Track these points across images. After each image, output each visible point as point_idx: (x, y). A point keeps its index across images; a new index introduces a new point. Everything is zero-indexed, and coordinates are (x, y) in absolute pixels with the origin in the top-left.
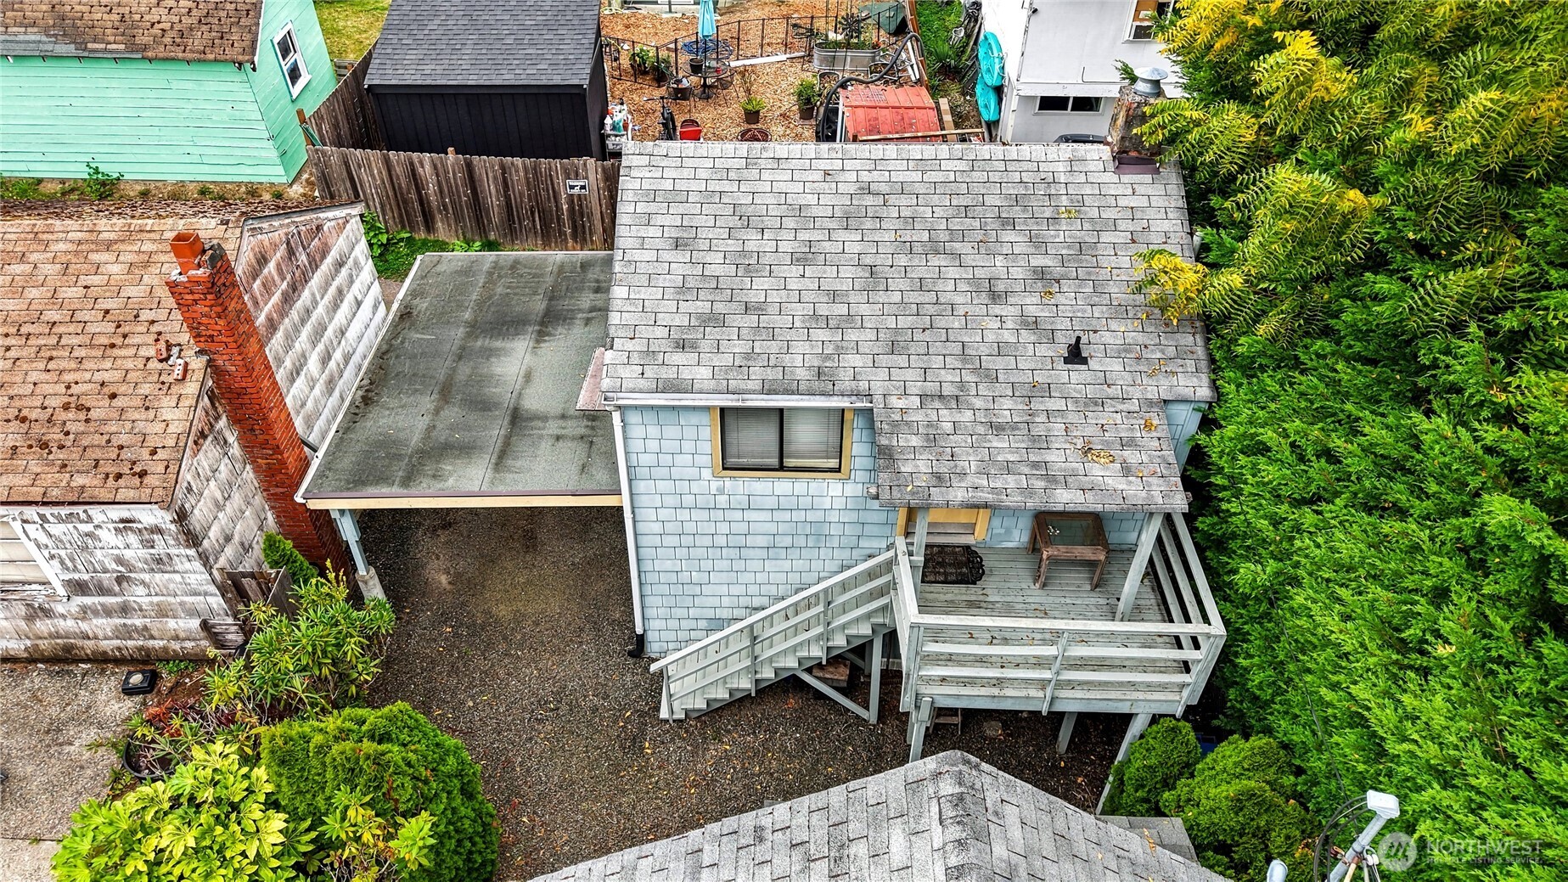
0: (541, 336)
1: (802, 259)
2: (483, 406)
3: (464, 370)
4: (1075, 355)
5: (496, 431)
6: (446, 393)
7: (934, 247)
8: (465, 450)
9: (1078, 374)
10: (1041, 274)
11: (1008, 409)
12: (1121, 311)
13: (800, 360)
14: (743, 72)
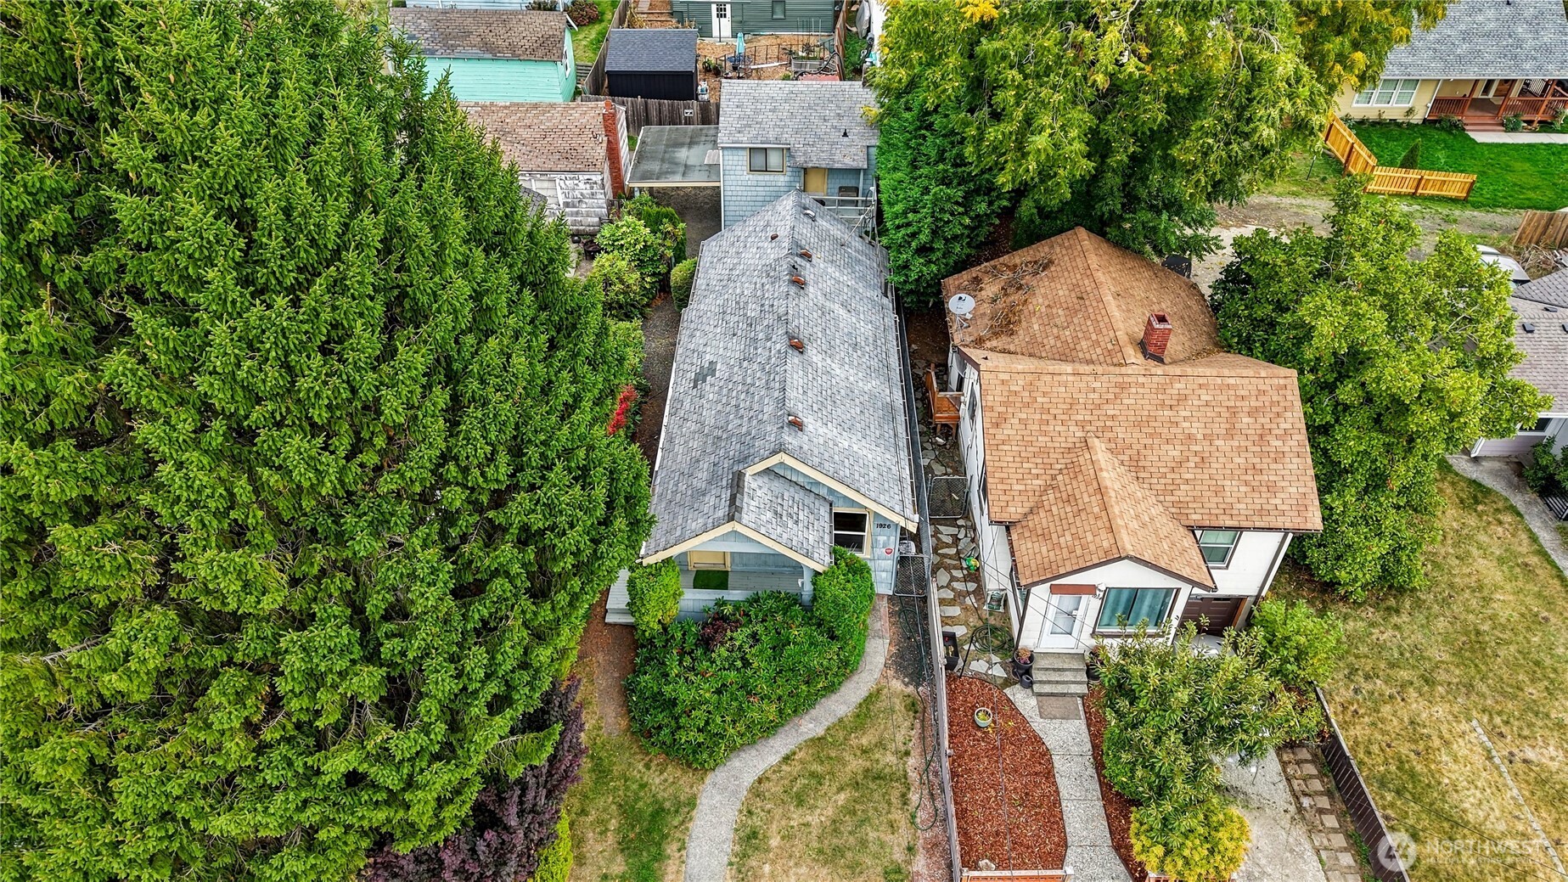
0: (689, 148)
1: (773, 111)
2: (677, 164)
3: (667, 156)
4: (845, 135)
5: (681, 169)
6: (663, 160)
7: (810, 107)
8: (673, 173)
9: (846, 139)
10: (839, 115)
11: (826, 147)
12: (859, 124)
13: (771, 136)
14: (757, 70)
